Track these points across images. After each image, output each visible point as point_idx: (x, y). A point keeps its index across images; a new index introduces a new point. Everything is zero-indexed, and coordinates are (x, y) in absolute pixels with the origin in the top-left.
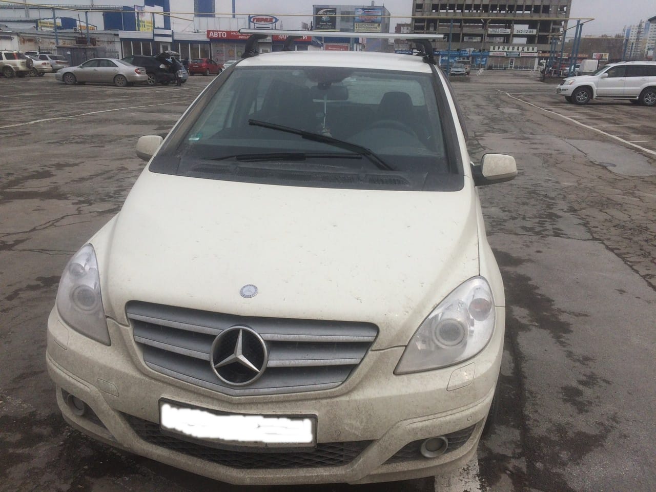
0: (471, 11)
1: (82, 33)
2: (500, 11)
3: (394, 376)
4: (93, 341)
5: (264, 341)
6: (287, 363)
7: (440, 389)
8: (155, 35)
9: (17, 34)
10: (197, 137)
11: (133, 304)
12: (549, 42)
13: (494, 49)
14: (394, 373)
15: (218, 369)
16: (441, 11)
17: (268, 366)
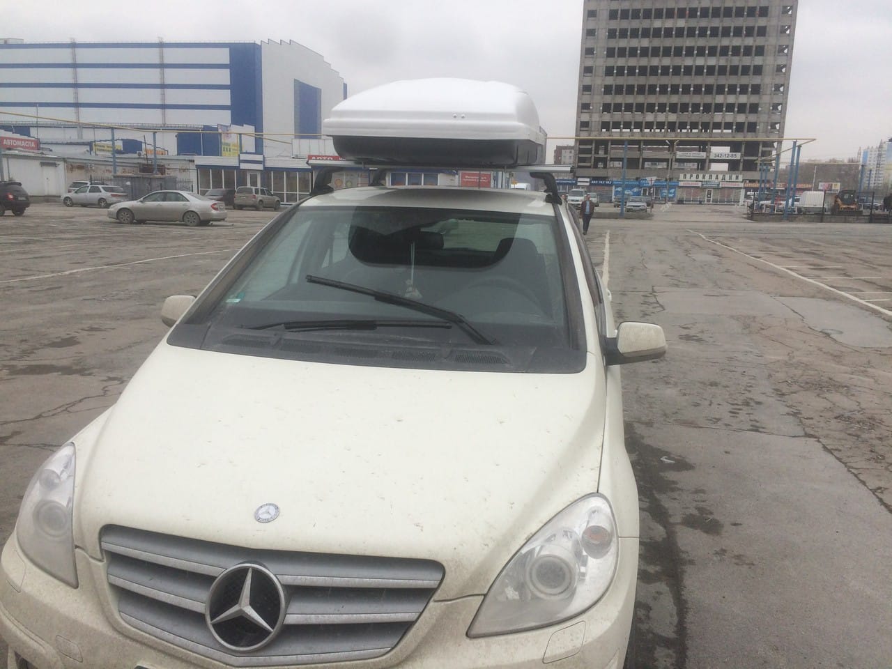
0: (652, 130)
1: (147, 159)
2: (691, 129)
3: (468, 641)
4: (56, 582)
5: (282, 585)
6: (313, 619)
7: (533, 660)
8: (240, 161)
9: (64, 160)
10: (237, 298)
11: (110, 529)
12: (758, 169)
13: (685, 176)
14: (467, 635)
15: (214, 626)
16: (613, 130)
17: (284, 623)
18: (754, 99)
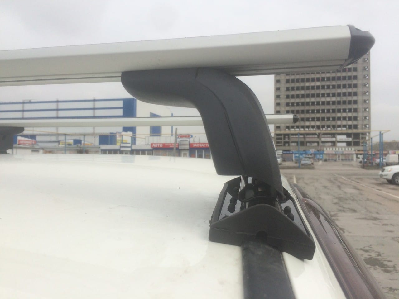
0: (309, 129)
2: (327, 128)
8: (121, 147)
9: (43, 149)
12: (361, 145)
13: (327, 149)
16: (291, 129)
18: (355, 114)
